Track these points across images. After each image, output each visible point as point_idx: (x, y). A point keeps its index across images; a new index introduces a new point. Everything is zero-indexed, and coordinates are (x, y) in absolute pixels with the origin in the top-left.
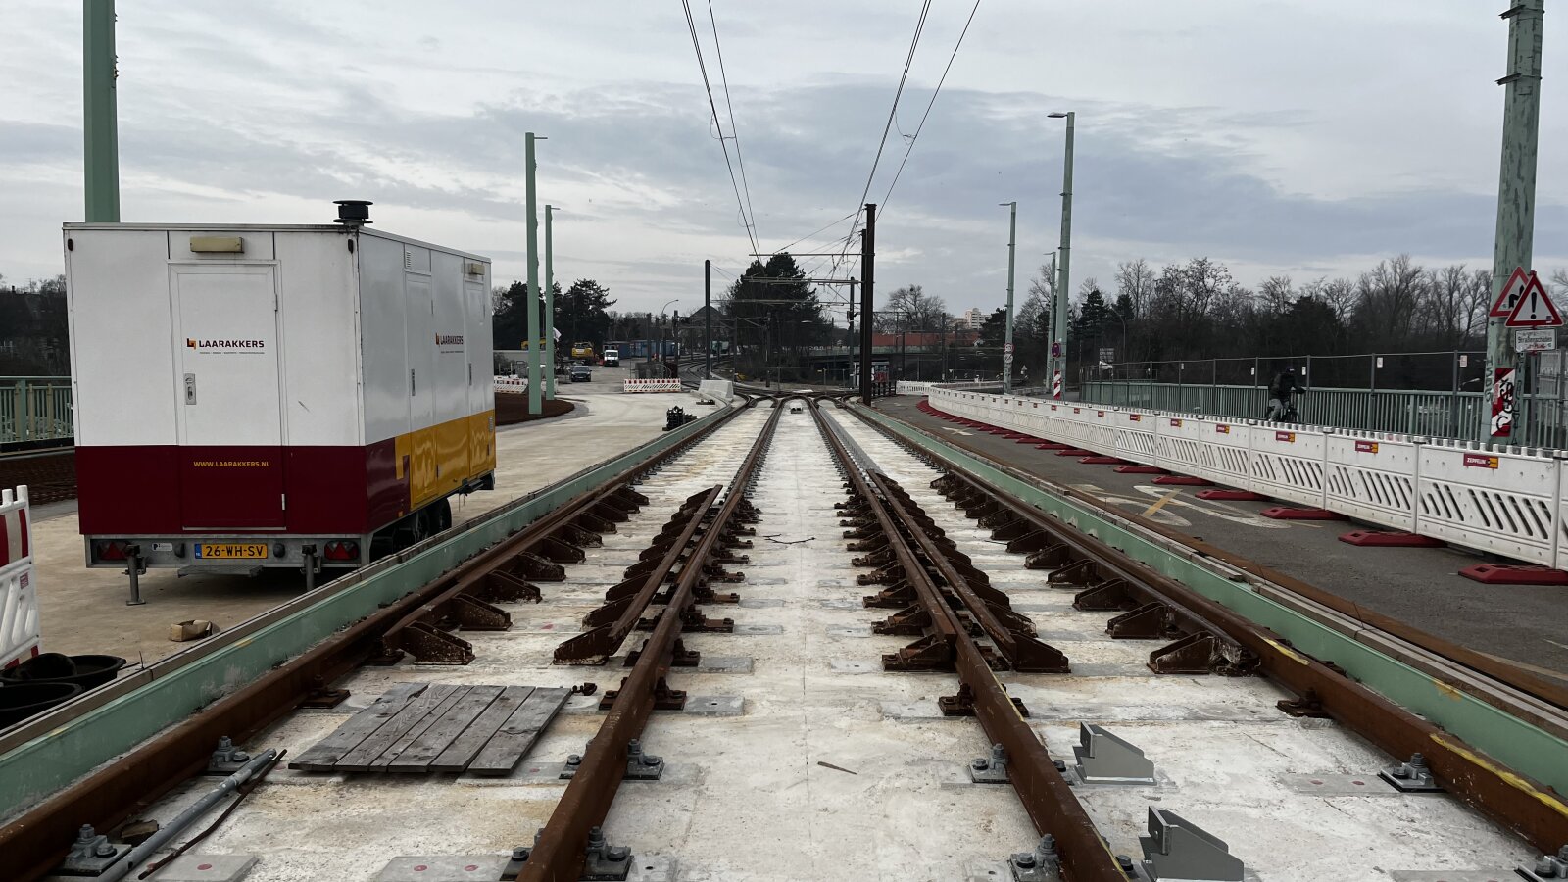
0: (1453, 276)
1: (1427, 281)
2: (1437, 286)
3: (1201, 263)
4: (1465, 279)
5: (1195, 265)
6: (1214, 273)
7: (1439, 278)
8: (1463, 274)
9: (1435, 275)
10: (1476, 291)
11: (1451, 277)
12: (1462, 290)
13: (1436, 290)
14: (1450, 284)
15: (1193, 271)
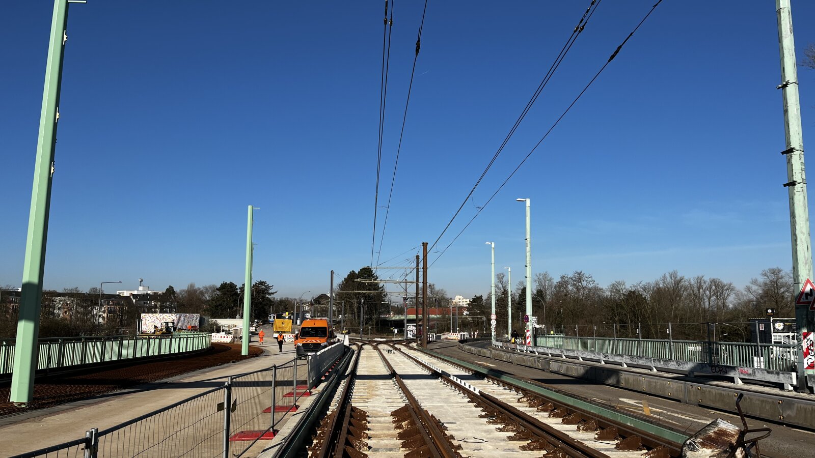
0: (699, 281)
1: (687, 283)
2: (691, 286)
3: (579, 274)
4: (705, 283)
5: (576, 275)
6: (586, 279)
7: (692, 282)
8: (703, 280)
9: (690, 280)
10: (710, 289)
11: (698, 281)
12: (704, 288)
13: (691, 288)
14: (698, 285)
15: (575, 278)
